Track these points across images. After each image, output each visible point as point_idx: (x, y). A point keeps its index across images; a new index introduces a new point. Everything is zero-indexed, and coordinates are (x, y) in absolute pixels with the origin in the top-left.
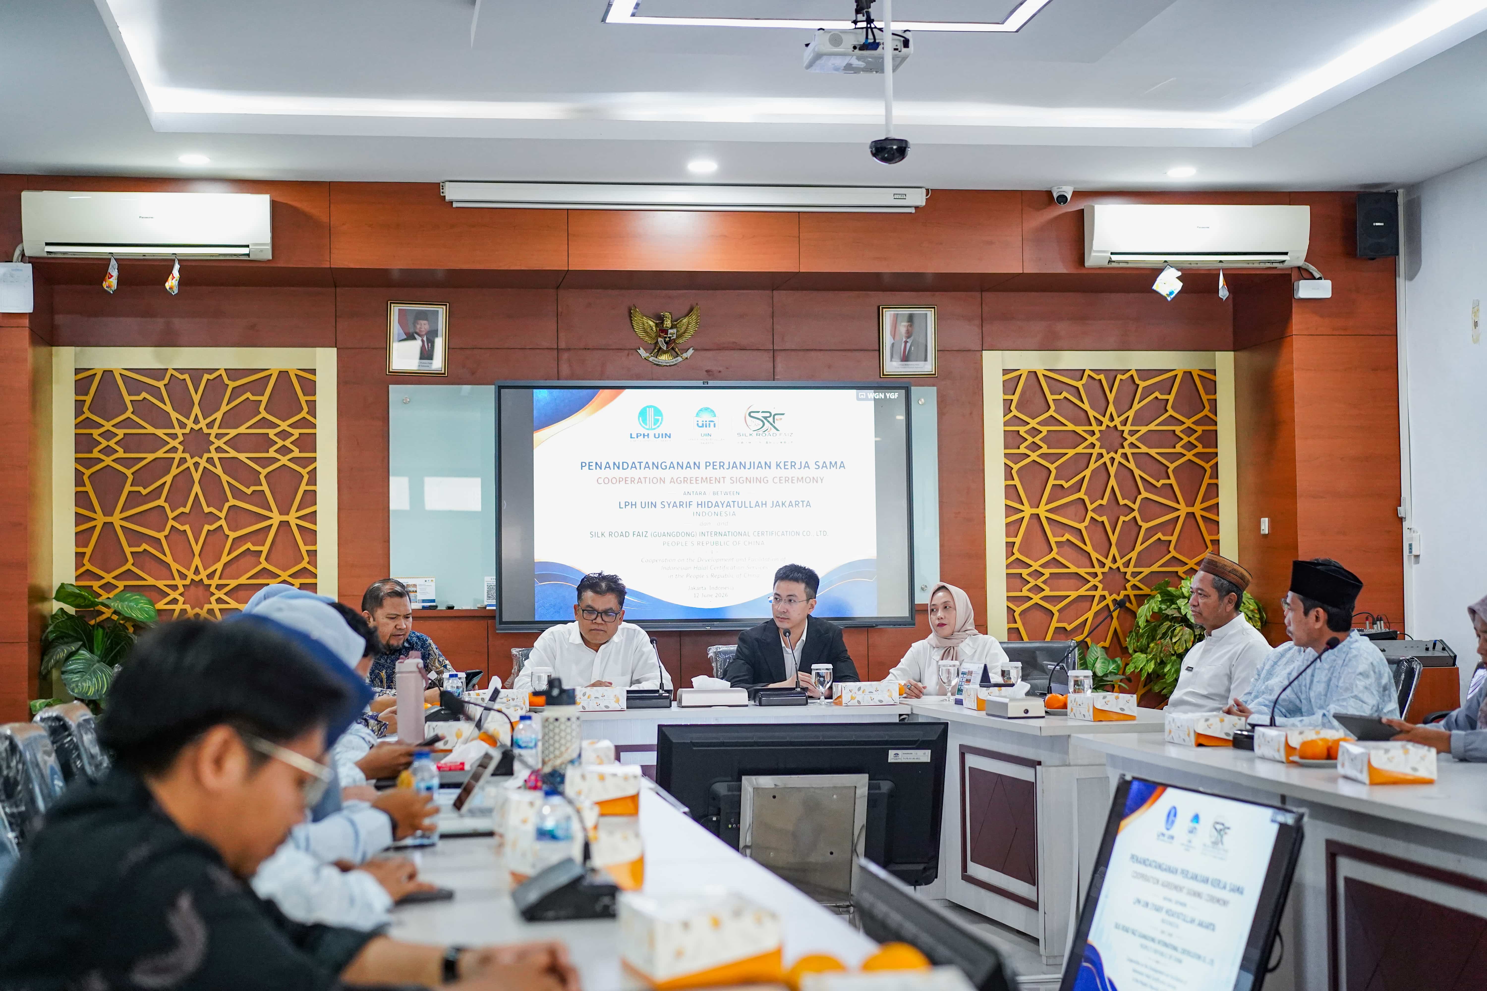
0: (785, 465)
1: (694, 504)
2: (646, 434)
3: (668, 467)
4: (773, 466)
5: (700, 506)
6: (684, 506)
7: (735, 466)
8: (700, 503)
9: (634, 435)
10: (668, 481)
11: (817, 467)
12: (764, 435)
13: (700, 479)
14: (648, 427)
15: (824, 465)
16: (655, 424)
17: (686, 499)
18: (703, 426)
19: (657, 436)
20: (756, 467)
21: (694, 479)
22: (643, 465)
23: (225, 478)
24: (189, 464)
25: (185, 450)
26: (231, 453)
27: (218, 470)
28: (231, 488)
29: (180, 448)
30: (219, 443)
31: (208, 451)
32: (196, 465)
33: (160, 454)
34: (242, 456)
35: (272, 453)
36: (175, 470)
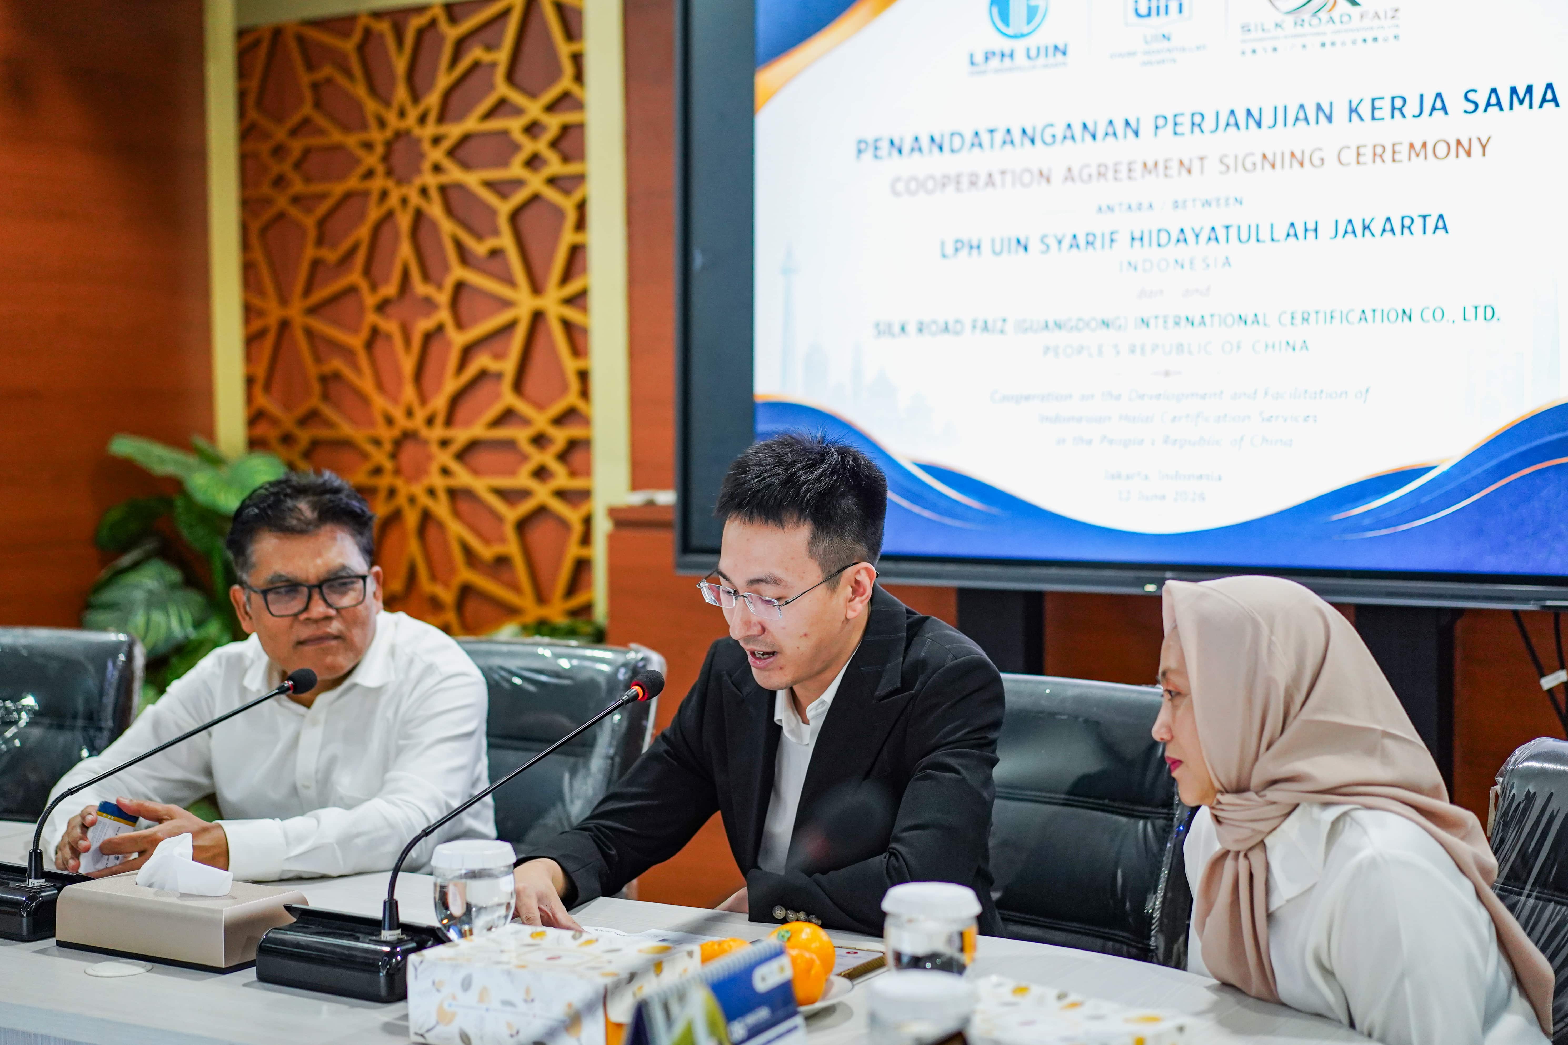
0: (1374, 108)
1: (1123, 239)
2: (1007, 52)
3: (1059, 139)
4: (1341, 113)
5: (1137, 243)
6: (1098, 243)
7: (1232, 122)
8: (1137, 235)
9: (979, 58)
10: (1057, 176)
11: (1471, 107)
12: (1315, 21)
13: (1139, 166)
14: (1010, 31)
15: (1494, 100)
16: (1029, 21)
17: (1101, 225)
18: (1149, 14)
19: (1033, 53)
20: (1291, 119)
21: (1124, 168)
22: (999, 137)
23: (447, 226)
24: (393, 200)
25: (389, 173)
26: (455, 174)
27: (435, 210)
28: (460, 246)
29: (380, 169)
30: (437, 155)
31: (418, 171)
32: (404, 201)
33: (353, 182)
34: (472, 180)
35: (516, 169)
36: (374, 214)
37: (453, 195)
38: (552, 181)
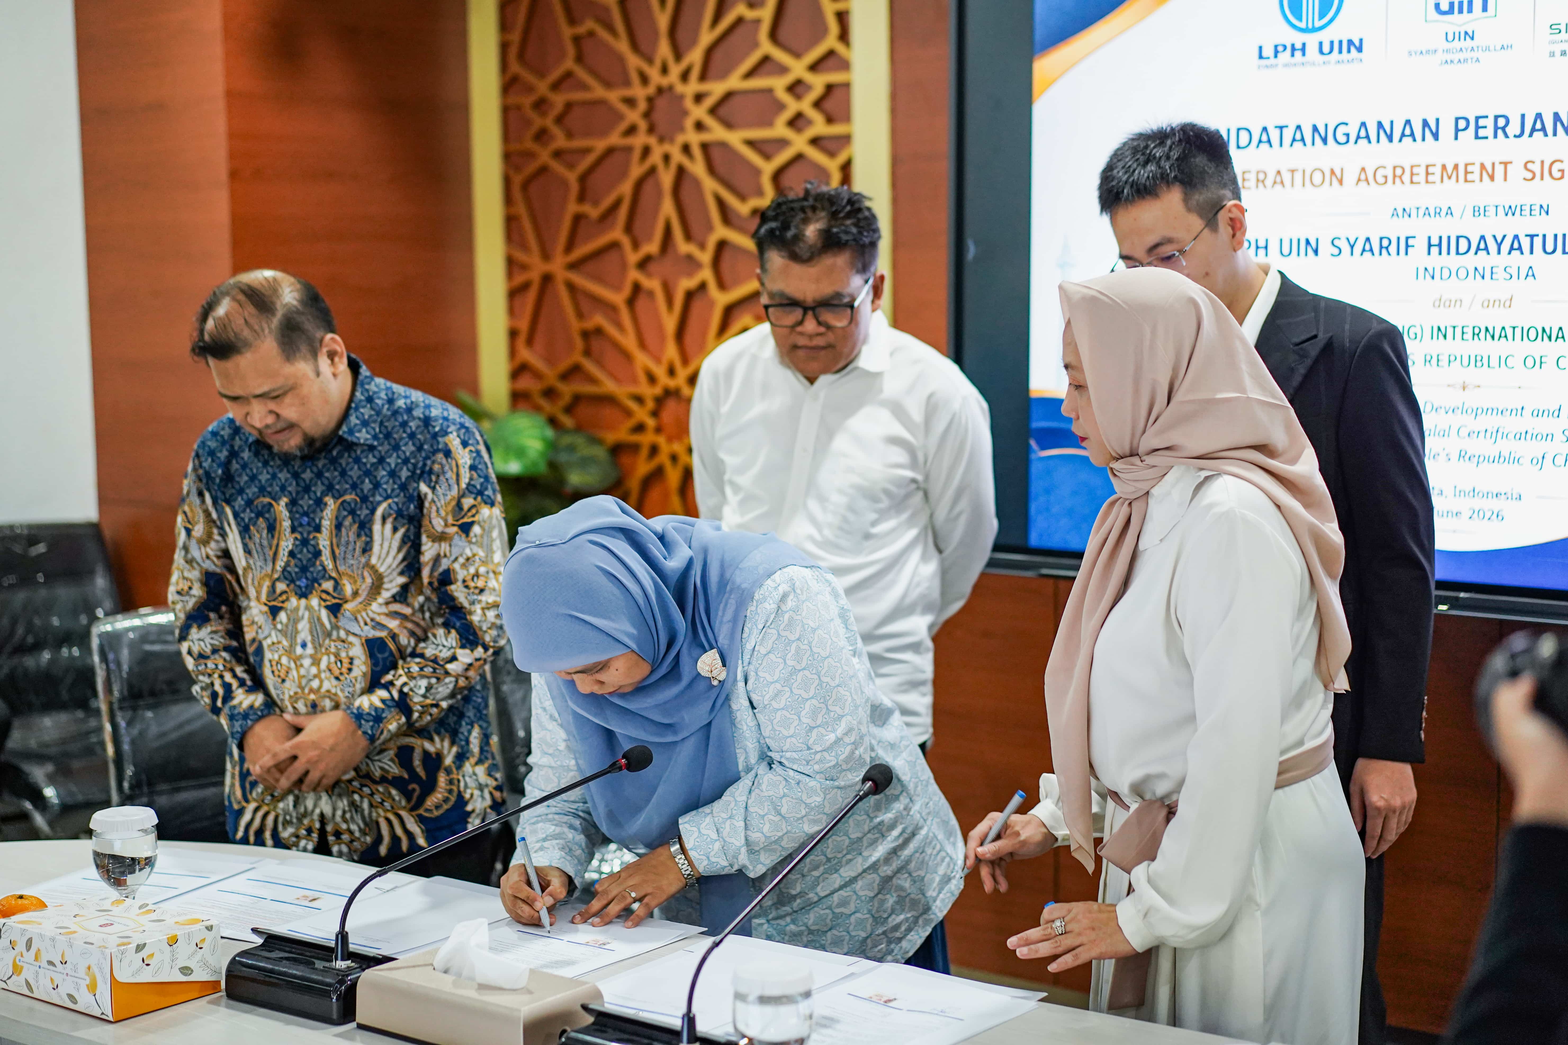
1: (1419, 245)
2: (1298, 46)
3: (1353, 138)
5: (1435, 250)
6: (1393, 248)
7: (1538, 126)
8: (1435, 241)
9: (1268, 52)
13: (1437, 170)
14: (1302, 25)
16: (1322, 15)
17: (1397, 230)
18: (1451, 11)
19: (1326, 49)
21: (1422, 171)
22: (1288, 134)
23: (710, 185)
24: (656, 157)
25: (651, 130)
26: (717, 132)
27: (698, 168)
28: (722, 204)
29: (643, 125)
30: (699, 112)
31: (682, 129)
32: (667, 158)
33: (615, 139)
34: (735, 138)
35: (780, 129)
36: (636, 171)
37: (716, 154)
38: (815, 141)
